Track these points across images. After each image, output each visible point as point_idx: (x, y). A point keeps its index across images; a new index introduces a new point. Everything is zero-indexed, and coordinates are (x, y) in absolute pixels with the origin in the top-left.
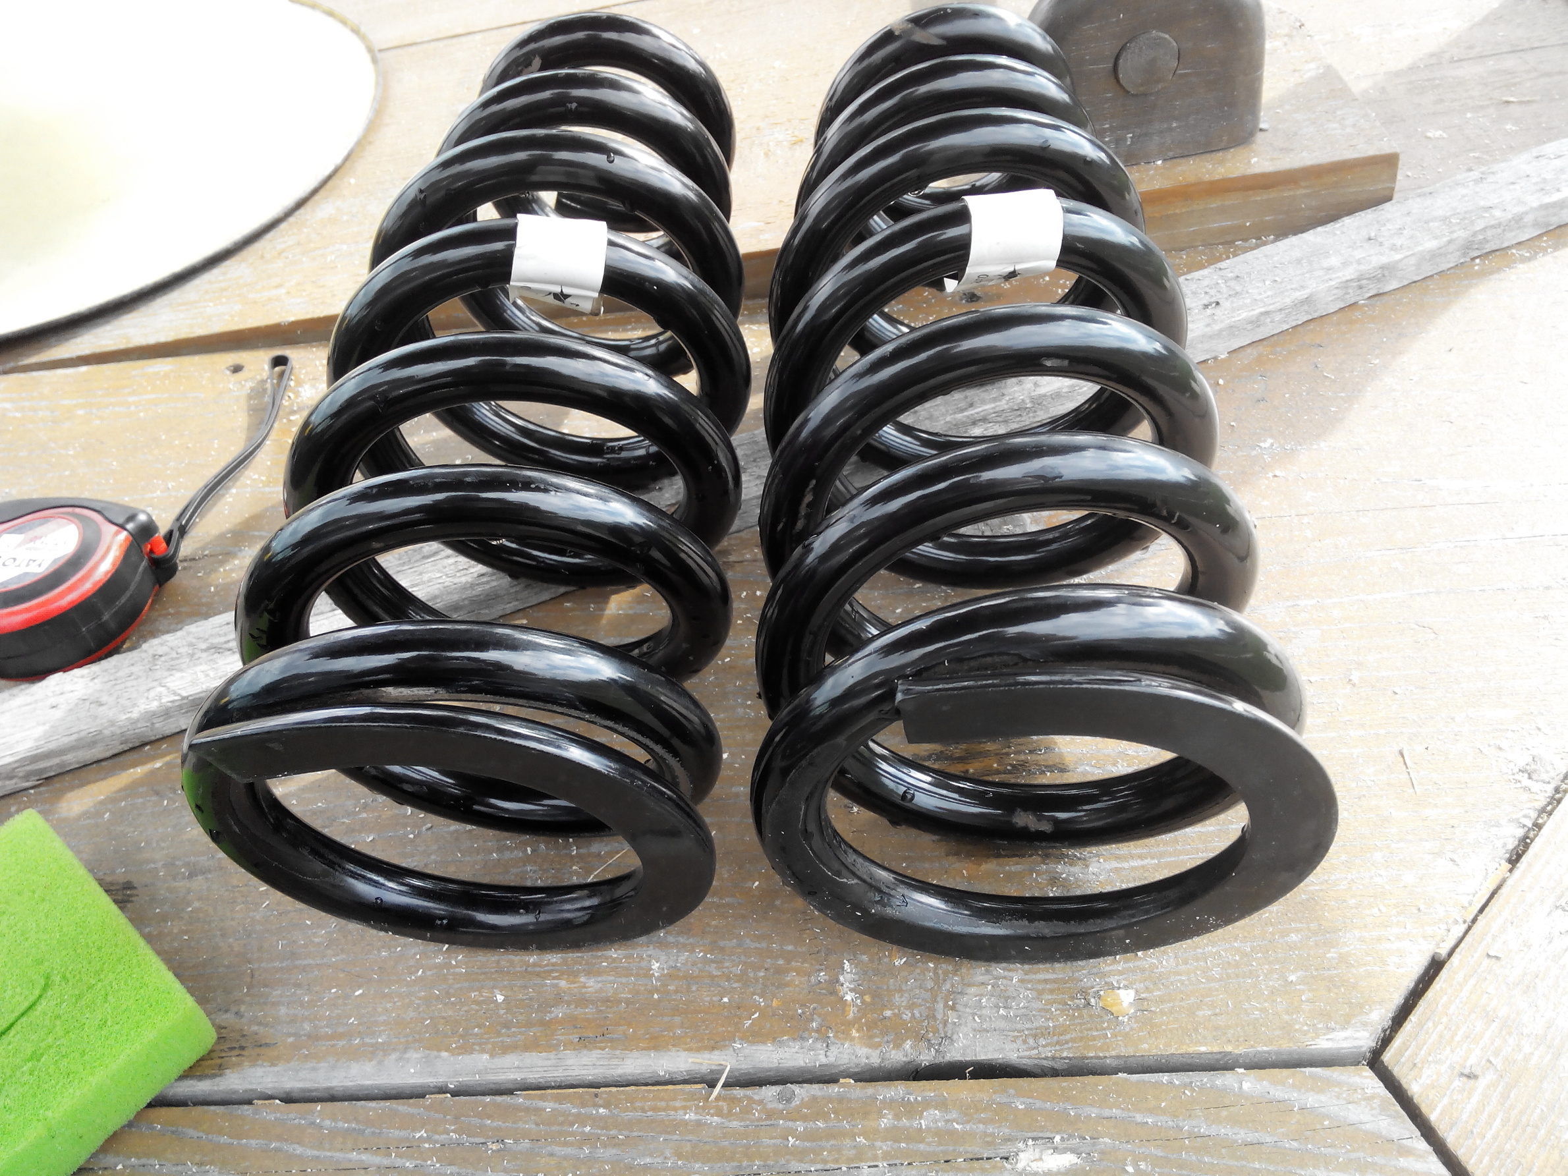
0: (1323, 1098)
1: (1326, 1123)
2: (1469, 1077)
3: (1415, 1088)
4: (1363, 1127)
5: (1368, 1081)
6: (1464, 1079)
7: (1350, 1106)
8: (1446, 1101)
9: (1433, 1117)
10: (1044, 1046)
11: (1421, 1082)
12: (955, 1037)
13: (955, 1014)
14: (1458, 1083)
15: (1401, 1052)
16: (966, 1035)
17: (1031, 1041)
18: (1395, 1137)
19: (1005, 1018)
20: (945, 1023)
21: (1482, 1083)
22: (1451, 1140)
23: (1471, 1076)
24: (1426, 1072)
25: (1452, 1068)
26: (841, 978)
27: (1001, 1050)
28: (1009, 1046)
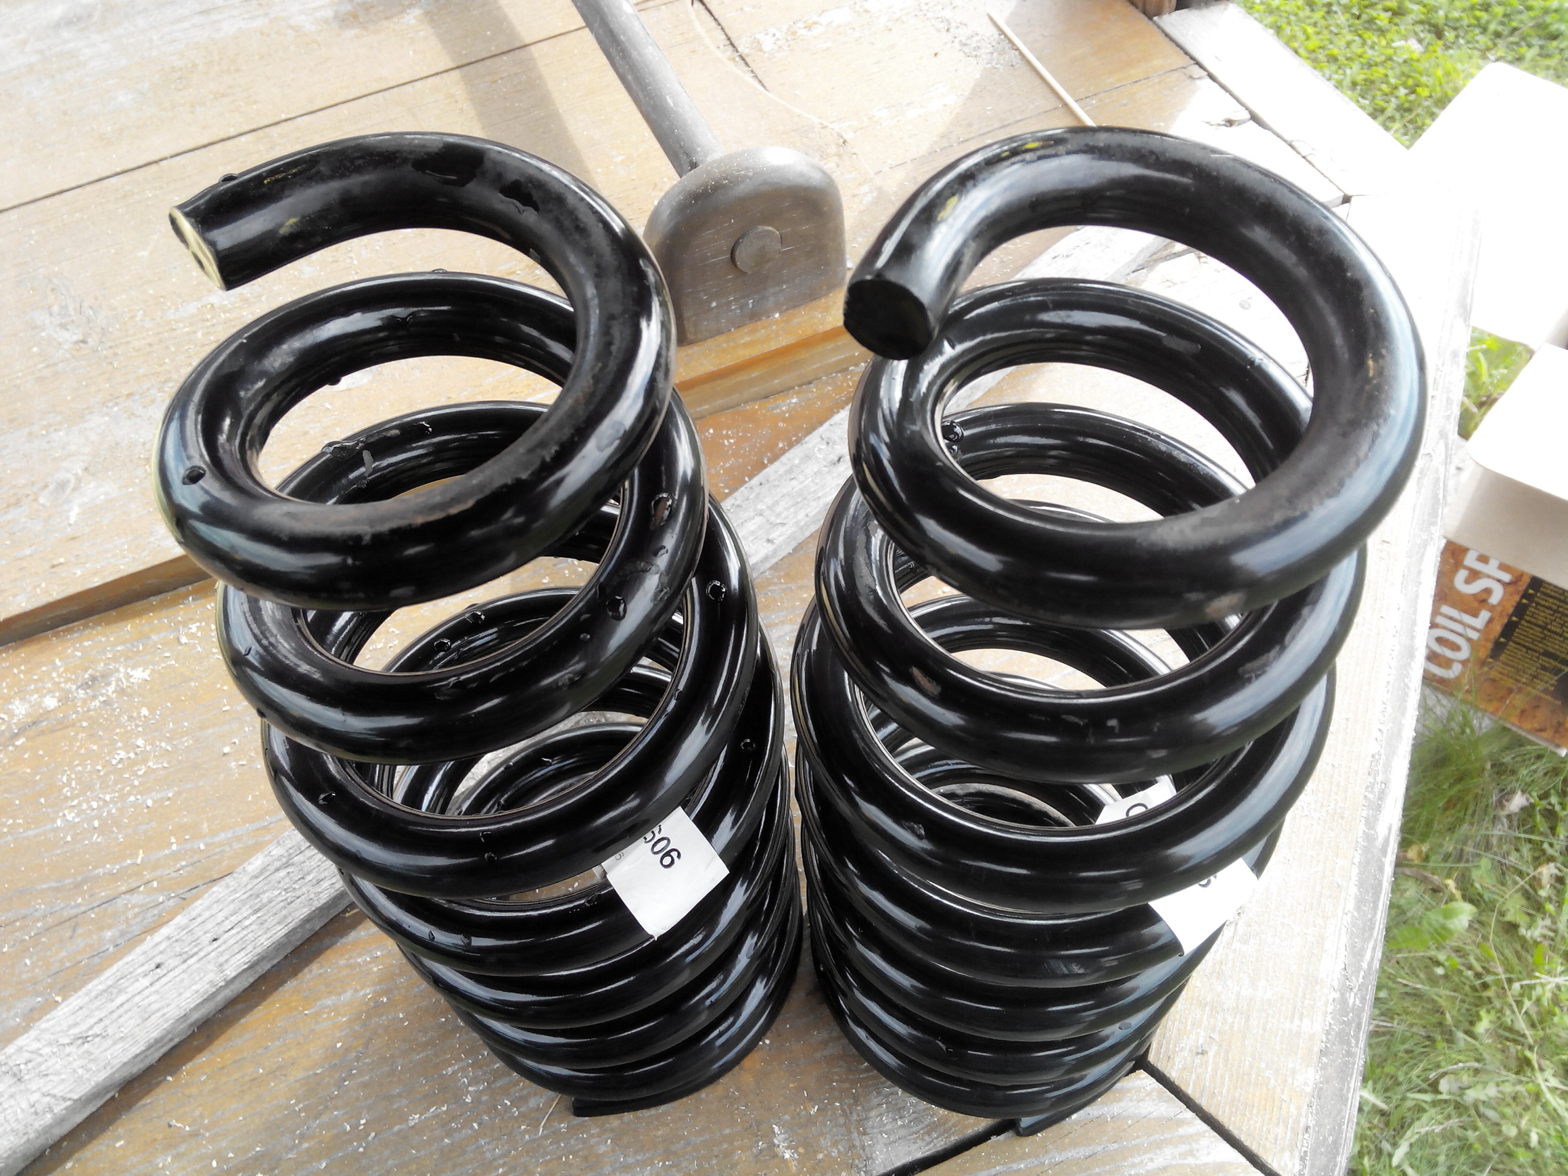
0: (1122, 1104)
1: (1130, 1122)
2: (1203, 1054)
3: (1173, 1074)
4: (1152, 1116)
5: (1146, 1080)
6: (1200, 1056)
7: (1140, 1104)
8: (1194, 1077)
9: (1190, 1091)
10: (936, 1138)
11: (1176, 1068)
12: (874, 1156)
13: (867, 1137)
14: (1197, 1061)
15: (1158, 1052)
16: (881, 1153)
17: (927, 1138)
18: (1172, 1115)
19: (902, 1126)
20: (863, 1148)
21: (1211, 1054)
22: (1204, 1103)
23: (1203, 1053)
24: (1177, 1059)
25: (1191, 1050)
26: (776, 1141)
27: (909, 1153)
28: (913, 1147)
